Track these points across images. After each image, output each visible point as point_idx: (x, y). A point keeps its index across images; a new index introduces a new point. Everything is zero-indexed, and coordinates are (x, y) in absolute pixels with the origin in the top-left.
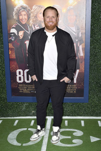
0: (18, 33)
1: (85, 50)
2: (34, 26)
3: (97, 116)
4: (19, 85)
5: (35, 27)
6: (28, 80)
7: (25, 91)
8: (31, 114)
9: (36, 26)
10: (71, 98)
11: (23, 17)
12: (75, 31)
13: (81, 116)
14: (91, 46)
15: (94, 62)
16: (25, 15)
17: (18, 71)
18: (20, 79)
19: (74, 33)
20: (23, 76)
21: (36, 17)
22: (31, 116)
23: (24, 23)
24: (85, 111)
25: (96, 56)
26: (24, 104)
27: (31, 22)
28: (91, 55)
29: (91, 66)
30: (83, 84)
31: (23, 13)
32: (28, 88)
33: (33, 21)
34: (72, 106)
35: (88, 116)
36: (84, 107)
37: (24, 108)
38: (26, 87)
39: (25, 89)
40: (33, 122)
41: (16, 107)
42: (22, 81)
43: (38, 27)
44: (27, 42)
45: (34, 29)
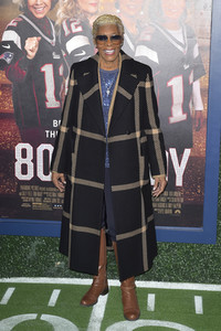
0: (23, 44)
1: (208, 93)
2: (69, 23)
4: (22, 187)
5: (70, 28)
6: (46, 172)
7: (38, 204)
8: (52, 270)
9: (73, 25)
10: (168, 228)
12: (181, 40)
13: (194, 281)
17: (19, 147)
18: (24, 169)
19: (179, 47)
20: (34, 161)
22: (52, 276)
23: (41, 16)
24: (207, 267)
26: (33, 240)
27: (60, 13)
30: (202, 189)
32: (44, 196)
33: (66, 12)
34: (167, 251)
35: (214, 283)
36: (203, 256)
37: (32, 253)
38: (40, 194)
39: (39, 200)
40: (56, 294)
41: (11, 249)
42: (29, 176)
43: (80, 29)
44: (48, 69)
45: (67, 32)
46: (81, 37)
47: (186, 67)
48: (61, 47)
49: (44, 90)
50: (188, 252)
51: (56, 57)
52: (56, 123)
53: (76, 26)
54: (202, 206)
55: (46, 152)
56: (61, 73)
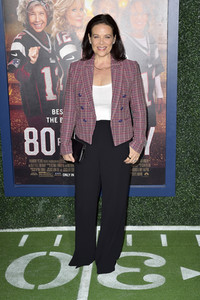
0: (27, 52)
1: (166, 85)
2: (61, 35)
3: (194, 225)
4: (30, 161)
5: (62, 39)
6: (48, 149)
7: (43, 173)
8: (55, 221)
9: (64, 37)
10: (140, 186)
11: (38, 17)
12: (145, 46)
14: (179, 77)
15: (187, 110)
16: (41, 13)
17: (27, 131)
18: (32, 147)
19: (145, 51)
20: (39, 140)
21: (64, 17)
22: (55, 225)
23: (40, 30)
24: (169, 214)
25: (189, 98)
26: (41, 199)
27: (54, 27)
28: (180, 96)
29: (179, 118)
30: (164, 157)
31: (38, 9)
32: (47, 166)
33: (59, 26)
34: (140, 203)
35: (174, 225)
36: (166, 206)
37: (40, 210)
38: (44, 165)
39: (43, 169)
40: (59, 238)
41: (24, 207)
42: (36, 152)
43: (69, 39)
44: (46, 71)
45: (60, 43)
46: (71, 46)
47: (150, 66)
48: (55, 53)
49: (45, 87)
50: (155, 204)
51: (53, 61)
52: (53, 112)
53: (67, 38)
54: (164, 169)
55: (48, 134)
56: (56, 73)
